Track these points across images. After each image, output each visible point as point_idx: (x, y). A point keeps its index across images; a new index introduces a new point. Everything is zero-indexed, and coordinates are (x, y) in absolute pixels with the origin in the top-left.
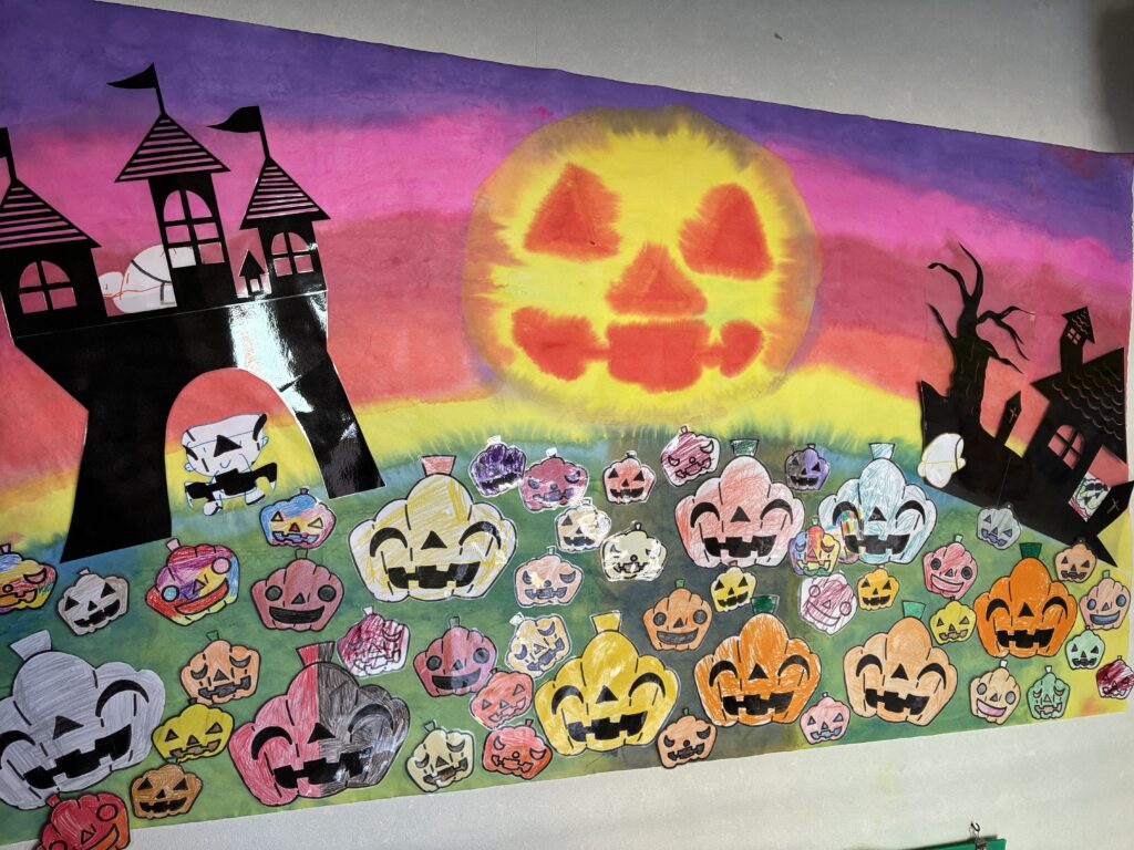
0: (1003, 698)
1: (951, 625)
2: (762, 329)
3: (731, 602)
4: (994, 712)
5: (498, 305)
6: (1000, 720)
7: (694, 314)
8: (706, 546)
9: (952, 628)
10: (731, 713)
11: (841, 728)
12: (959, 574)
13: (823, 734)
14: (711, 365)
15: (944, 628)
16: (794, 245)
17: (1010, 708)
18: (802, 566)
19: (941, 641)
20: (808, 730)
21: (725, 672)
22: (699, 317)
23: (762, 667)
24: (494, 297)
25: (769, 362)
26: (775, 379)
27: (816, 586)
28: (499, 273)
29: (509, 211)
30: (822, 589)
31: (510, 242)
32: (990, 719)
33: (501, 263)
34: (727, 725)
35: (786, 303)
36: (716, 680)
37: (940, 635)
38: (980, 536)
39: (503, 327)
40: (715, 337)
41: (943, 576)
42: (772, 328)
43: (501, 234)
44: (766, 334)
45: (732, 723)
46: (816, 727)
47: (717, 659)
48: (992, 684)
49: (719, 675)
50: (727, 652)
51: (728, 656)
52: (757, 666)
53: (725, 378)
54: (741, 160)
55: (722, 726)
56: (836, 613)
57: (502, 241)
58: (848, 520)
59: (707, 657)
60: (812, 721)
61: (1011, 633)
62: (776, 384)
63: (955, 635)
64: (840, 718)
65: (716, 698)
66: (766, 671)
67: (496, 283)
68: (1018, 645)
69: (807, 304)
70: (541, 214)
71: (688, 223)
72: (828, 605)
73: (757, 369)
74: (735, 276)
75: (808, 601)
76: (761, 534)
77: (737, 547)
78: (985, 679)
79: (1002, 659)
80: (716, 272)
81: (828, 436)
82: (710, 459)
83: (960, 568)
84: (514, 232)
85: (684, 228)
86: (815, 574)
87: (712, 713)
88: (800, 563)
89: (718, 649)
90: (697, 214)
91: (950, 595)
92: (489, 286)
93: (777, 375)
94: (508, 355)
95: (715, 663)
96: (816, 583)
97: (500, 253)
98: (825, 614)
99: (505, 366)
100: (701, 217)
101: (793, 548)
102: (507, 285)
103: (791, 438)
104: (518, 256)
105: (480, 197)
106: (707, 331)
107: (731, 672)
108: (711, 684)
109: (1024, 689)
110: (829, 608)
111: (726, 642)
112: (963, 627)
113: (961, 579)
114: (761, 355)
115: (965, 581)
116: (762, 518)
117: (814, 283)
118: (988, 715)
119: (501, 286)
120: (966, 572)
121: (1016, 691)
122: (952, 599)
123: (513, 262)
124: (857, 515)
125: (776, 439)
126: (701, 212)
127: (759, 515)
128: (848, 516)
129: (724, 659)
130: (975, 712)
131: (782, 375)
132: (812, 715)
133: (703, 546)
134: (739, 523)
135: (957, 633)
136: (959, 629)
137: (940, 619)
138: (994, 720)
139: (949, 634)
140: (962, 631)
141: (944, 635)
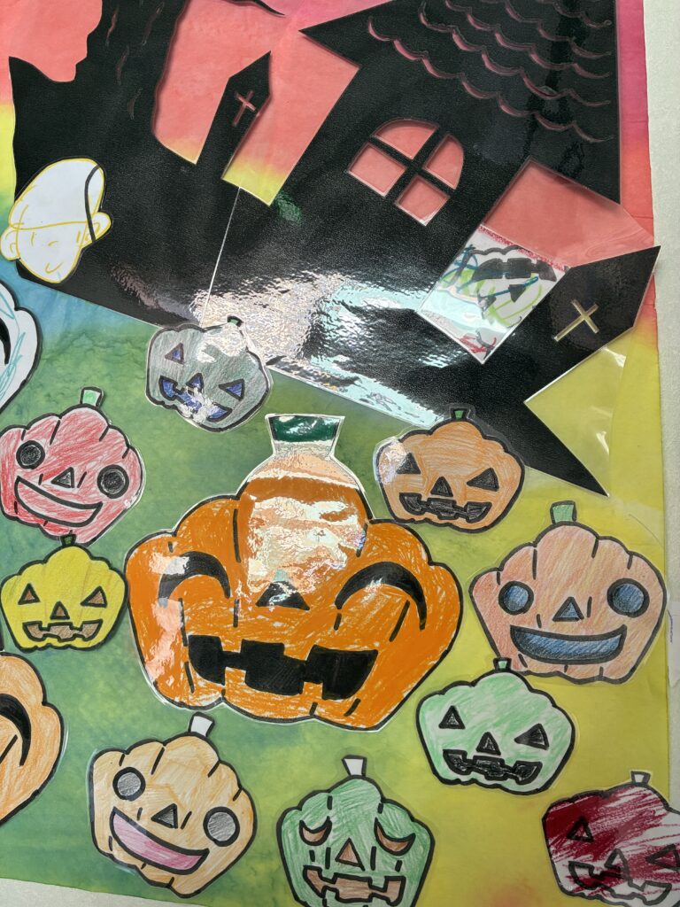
0: (196, 823)
1: (59, 605)
4: (164, 856)
6: (185, 884)
9: (60, 613)
12: (91, 481)
15: (41, 612)
17: (218, 859)
19: (26, 643)
32: (152, 873)
37: (26, 626)
38: (158, 395)
41: (47, 485)
48: (162, 777)
61: (231, 645)
63: (67, 632)
68: (252, 682)
78: (141, 759)
79: (199, 711)
83: (96, 467)
91: (65, 530)
109: (270, 809)
112: (92, 613)
113: (96, 495)
115: (104, 499)
118: (146, 862)
120: (112, 480)
121: (241, 807)
122: (68, 541)
130: (103, 845)
135: (72, 628)
136: (80, 616)
137: (29, 587)
138: (167, 881)
139: (50, 625)
140: (85, 623)
141: (36, 627)
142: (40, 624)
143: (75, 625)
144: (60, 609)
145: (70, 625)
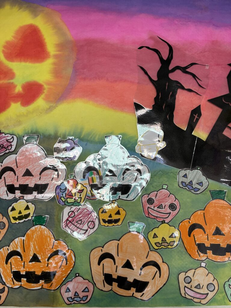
0: (205, 287)
1: (163, 238)
2: (44, 84)
3: (20, 218)
4: (198, 296)
6: (204, 302)
7: (9, 79)
8: (7, 189)
9: (163, 240)
10: (17, 281)
11: (87, 296)
12: (167, 207)
13: (75, 299)
14: (16, 102)
15: (159, 240)
16: (61, 46)
17: (211, 295)
18: (64, 200)
19: (156, 248)
20: (66, 295)
21: (15, 257)
22: (11, 81)
23: (38, 255)
25: (47, 99)
26: (48, 107)
27: (73, 212)
30: (76, 213)
32: (195, 300)
34: (14, 287)
35: (57, 72)
36: (9, 261)
37: (155, 244)
38: (181, 186)
40: (19, 89)
41: (156, 208)
42: (48, 84)
44: (46, 86)
45: (18, 286)
46: (71, 294)
47: (11, 249)
48: (196, 277)
49: (12, 258)
50: (17, 246)
51: (17, 248)
52: (35, 254)
53: (22, 107)
54: (35, 14)
55: (12, 288)
56: (85, 227)
58: (93, 176)
59: (4, 248)
60: (68, 290)
61: (208, 245)
62: (50, 109)
64: (87, 290)
65: (9, 271)
66: (40, 258)
68: (214, 253)
69: (69, 71)
71: (7, 42)
72: (80, 222)
73: (40, 102)
74: (30, 62)
75: (67, 220)
76: (39, 182)
77: (25, 189)
78: (190, 274)
79: (202, 261)
80: (21, 61)
81: (81, 133)
82: (11, 145)
83: (168, 204)
85: (5, 44)
86: (73, 204)
87: (6, 279)
88: (62, 198)
89: (11, 244)
90: (12, 38)
91: (162, 220)
93: (52, 105)
95: (9, 251)
96: (72, 209)
98: (78, 228)
100: (14, 39)
101: (58, 190)
103: (59, 134)
106: (15, 87)
107: (19, 257)
108: (7, 263)
109: (222, 282)
110: (81, 224)
111: (17, 240)
112: (172, 239)
113: (169, 211)
114: (43, 96)
115: (171, 211)
116: (40, 174)
117: (72, 62)
118: (194, 298)
120: (172, 207)
121: (215, 283)
122: (163, 222)
124: (98, 173)
125: (50, 135)
126: (14, 37)
127: (39, 173)
128: (93, 174)
129: (15, 249)
130: (183, 295)
131: (55, 105)
132: (68, 286)
133: (6, 189)
134: (27, 177)
135: (167, 243)
136: (169, 240)
137: (155, 234)
138: (199, 301)
139: (162, 243)
140: (171, 242)
141: (158, 243)
142: (159, 243)
143: (168, 242)
144: (163, 239)
145: (167, 242)
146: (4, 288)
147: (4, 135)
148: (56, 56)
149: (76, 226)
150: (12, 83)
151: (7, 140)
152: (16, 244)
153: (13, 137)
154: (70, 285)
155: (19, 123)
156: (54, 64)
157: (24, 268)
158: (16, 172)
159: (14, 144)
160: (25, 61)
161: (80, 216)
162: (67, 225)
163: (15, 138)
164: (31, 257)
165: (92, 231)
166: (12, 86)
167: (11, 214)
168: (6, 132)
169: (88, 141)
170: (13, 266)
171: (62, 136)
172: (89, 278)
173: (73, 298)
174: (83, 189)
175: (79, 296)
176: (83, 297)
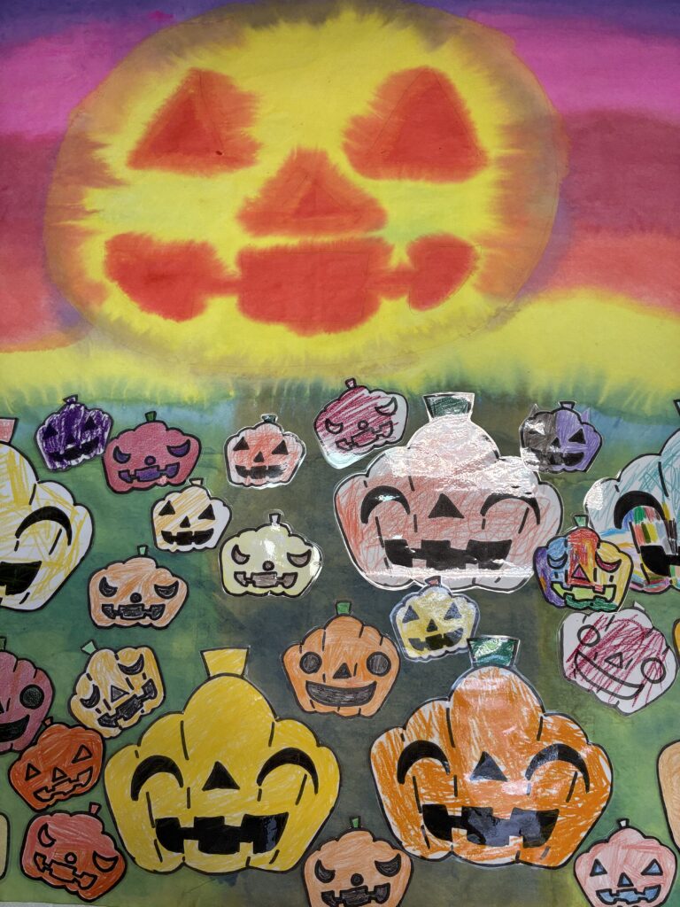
2: (473, 243)
3: (433, 643)
5: (88, 233)
7: (368, 230)
8: (388, 552)
10: (438, 836)
11: (659, 887)
13: (622, 895)
14: (393, 294)
16: (519, 132)
18: (562, 592)
20: (592, 885)
21: (426, 760)
22: (376, 234)
23: (496, 759)
24: (84, 224)
25: (487, 287)
26: (498, 311)
27: (592, 628)
28: (94, 198)
29: (112, 128)
30: (603, 633)
31: (109, 161)
33: (98, 186)
34: (431, 856)
35: (511, 208)
36: (409, 773)
39: (93, 259)
40: (399, 257)
42: (488, 242)
43: (100, 153)
44: (479, 250)
45: (444, 853)
46: (607, 882)
47: (411, 737)
49: (416, 765)
50: (428, 727)
51: (430, 734)
52: (484, 757)
53: (415, 311)
54: (435, 38)
55: (423, 858)
56: (636, 677)
57: (100, 160)
58: (645, 521)
59: (391, 732)
60: (597, 869)
62: (499, 318)
64: (655, 869)
65: (410, 804)
66: (502, 768)
67: (88, 208)
69: (549, 206)
70: (152, 128)
71: (356, 121)
72: (617, 661)
73: (467, 297)
74: (428, 179)
75: (577, 652)
76: (482, 537)
77: (439, 555)
80: (399, 176)
81: (597, 389)
82: (391, 424)
84: (116, 151)
85: (351, 126)
86: (588, 607)
87: (404, 830)
88: (557, 587)
89: (411, 720)
90: (370, 108)
92: (80, 212)
93: (502, 304)
94: (99, 292)
95: (407, 743)
96: (591, 620)
97: (97, 175)
98: (613, 678)
99: (94, 307)
100: (375, 112)
101: (542, 563)
102: (103, 210)
103: (530, 393)
104: (118, 176)
105: (77, 116)
106: (388, 250)
107: (438, 762)
108: (401, 779)
110: (620, 666)
111: (426, 710)
114: (474, 278)
116: (483, 512)
117: (555, 178)
119: (94, 211)
123: (112, 182)
124: (661, 513)
125: (504, 395)
126: (375, 105)
127: (479, 508)
128: (645, 514)
129: (423, 737)
131: (511, 305)
132: (597, 857)
133: (383, 553)
134: (445, 520)
146: (398, 858)
147: (365, 392)
148: (505, 162)
149: (605, 673)
150: (379, 240)
151: (377, 409)
152: (427, 721)
153: (394, 400)
154: (604, 854)
155: (409, 358)
156: (502, 184)
157: (456, 795)
158: (411, 504)
159: (400, 419)
160: (413, 175)
161: (616, 642)
162: (577, 669)
163: (400, 401)
164: (475, 764)
165: (657, 690)
166: (378, 250)
167: (407, 631)
168: (373, 383)
169: (620, 414)
170: (422, 790)
171: (540, 399)
172: (661, 832)
173: (614, 892)
174: (619, 562)
175: (635, 886)
176: (644, 891)
